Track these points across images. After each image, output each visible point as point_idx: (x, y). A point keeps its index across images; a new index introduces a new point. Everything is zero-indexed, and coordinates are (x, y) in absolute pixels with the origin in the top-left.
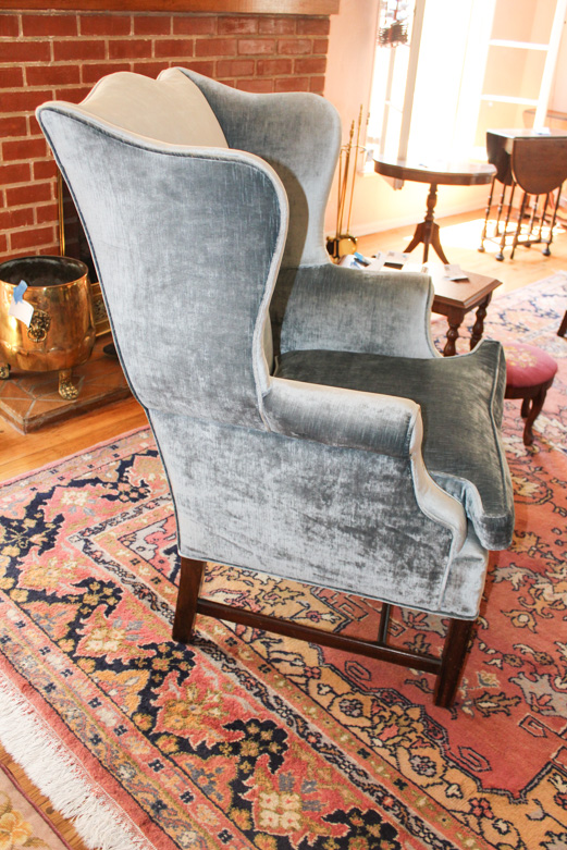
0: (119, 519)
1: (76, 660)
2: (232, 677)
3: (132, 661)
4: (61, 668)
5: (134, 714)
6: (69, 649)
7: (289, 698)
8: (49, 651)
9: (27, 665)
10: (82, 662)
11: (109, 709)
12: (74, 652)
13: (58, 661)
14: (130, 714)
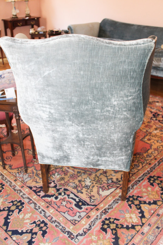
0: (61, 227)
1: (143, 224)
2: (135, 187)
3: (138, 209)
4: (148, 227)
5: (158, 205)
6: (139, 227)
7: (139, 176)
8: (142, 233)
9: (151, 237)
10: (144, 222)
11: (159, 211)
12: (140, 225)
13: (146, 229)
14: (159, 206)
